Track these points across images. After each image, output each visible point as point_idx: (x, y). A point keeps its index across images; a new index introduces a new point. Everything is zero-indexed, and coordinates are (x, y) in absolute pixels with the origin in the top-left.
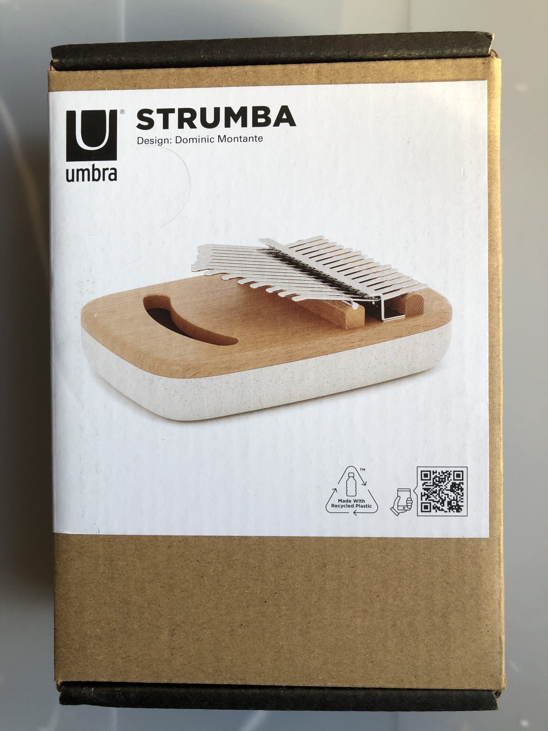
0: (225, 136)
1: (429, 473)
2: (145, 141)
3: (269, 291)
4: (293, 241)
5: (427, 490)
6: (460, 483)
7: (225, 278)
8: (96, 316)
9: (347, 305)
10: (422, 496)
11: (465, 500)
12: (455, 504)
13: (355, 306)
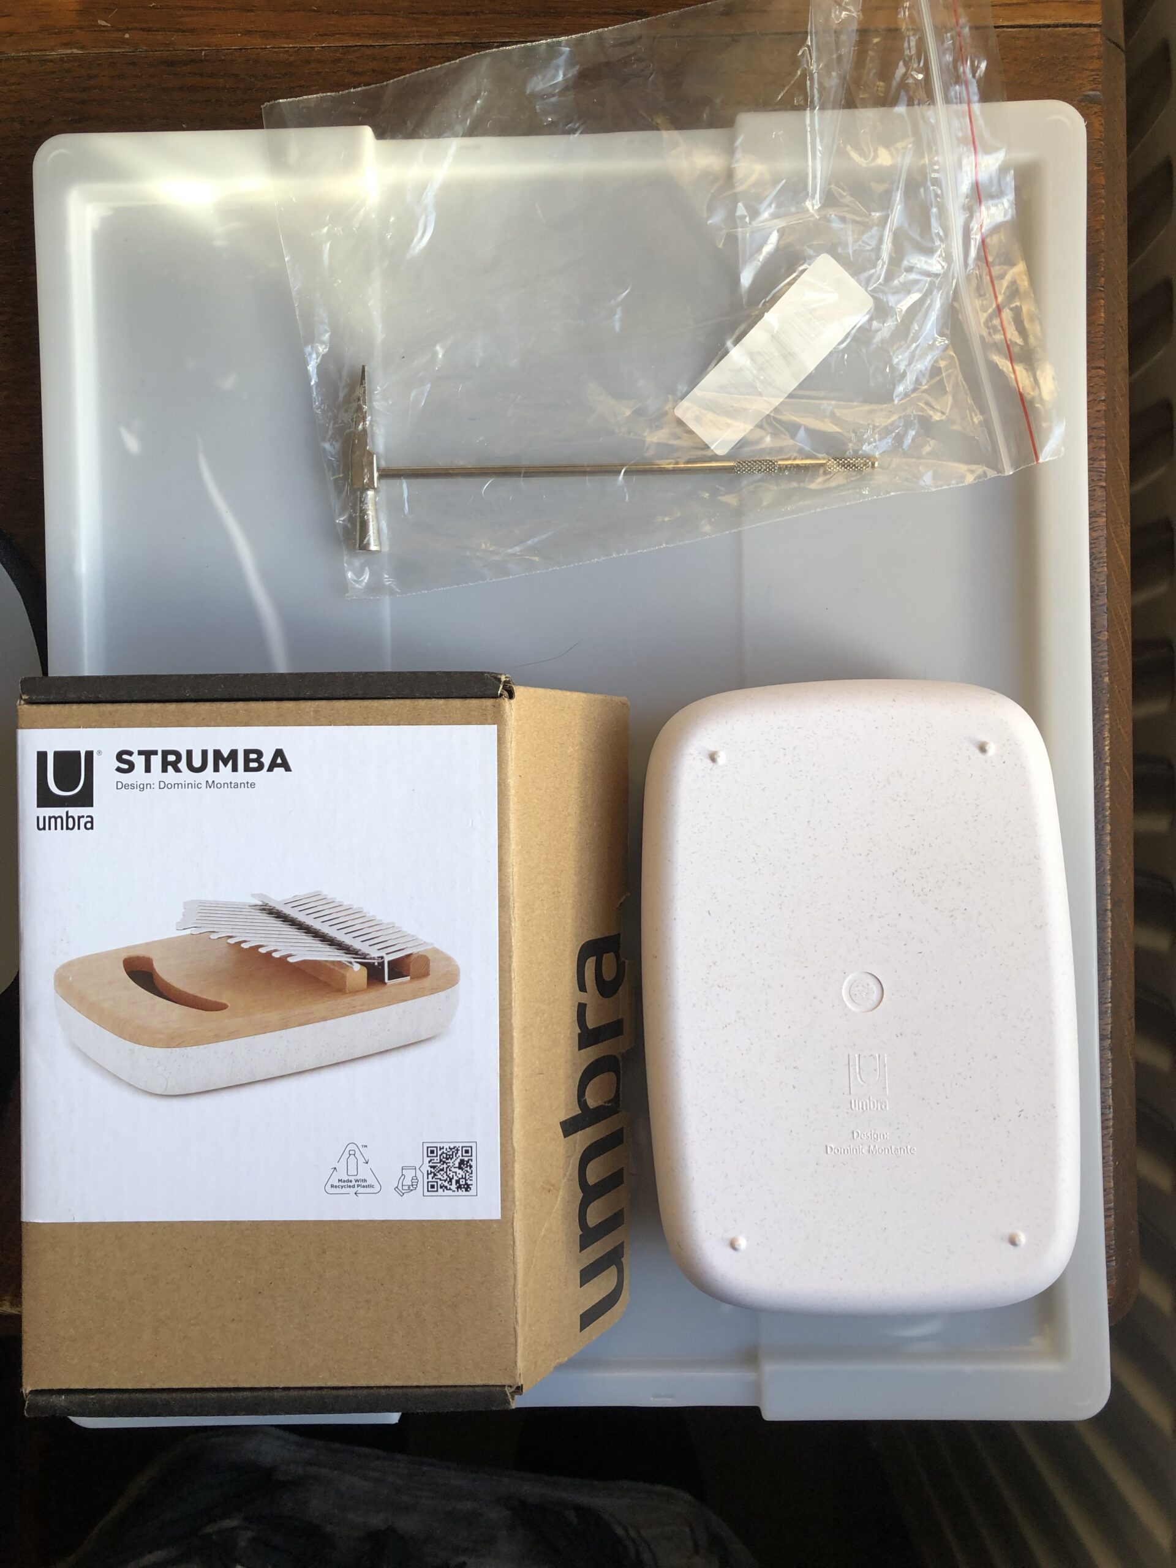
0: (213, 782)
1: (435, 1149)
2: (126, 786)
3: (262, 950)
4: (288, 896)
5: (434, 1167)
6: (469, 1160)
7: (214, 936)
8: (70, 979)
9: (347, 966)
10: (428, 1174)
11: (474, 1178)
12: (464, 1183)
13: (357, 967)
